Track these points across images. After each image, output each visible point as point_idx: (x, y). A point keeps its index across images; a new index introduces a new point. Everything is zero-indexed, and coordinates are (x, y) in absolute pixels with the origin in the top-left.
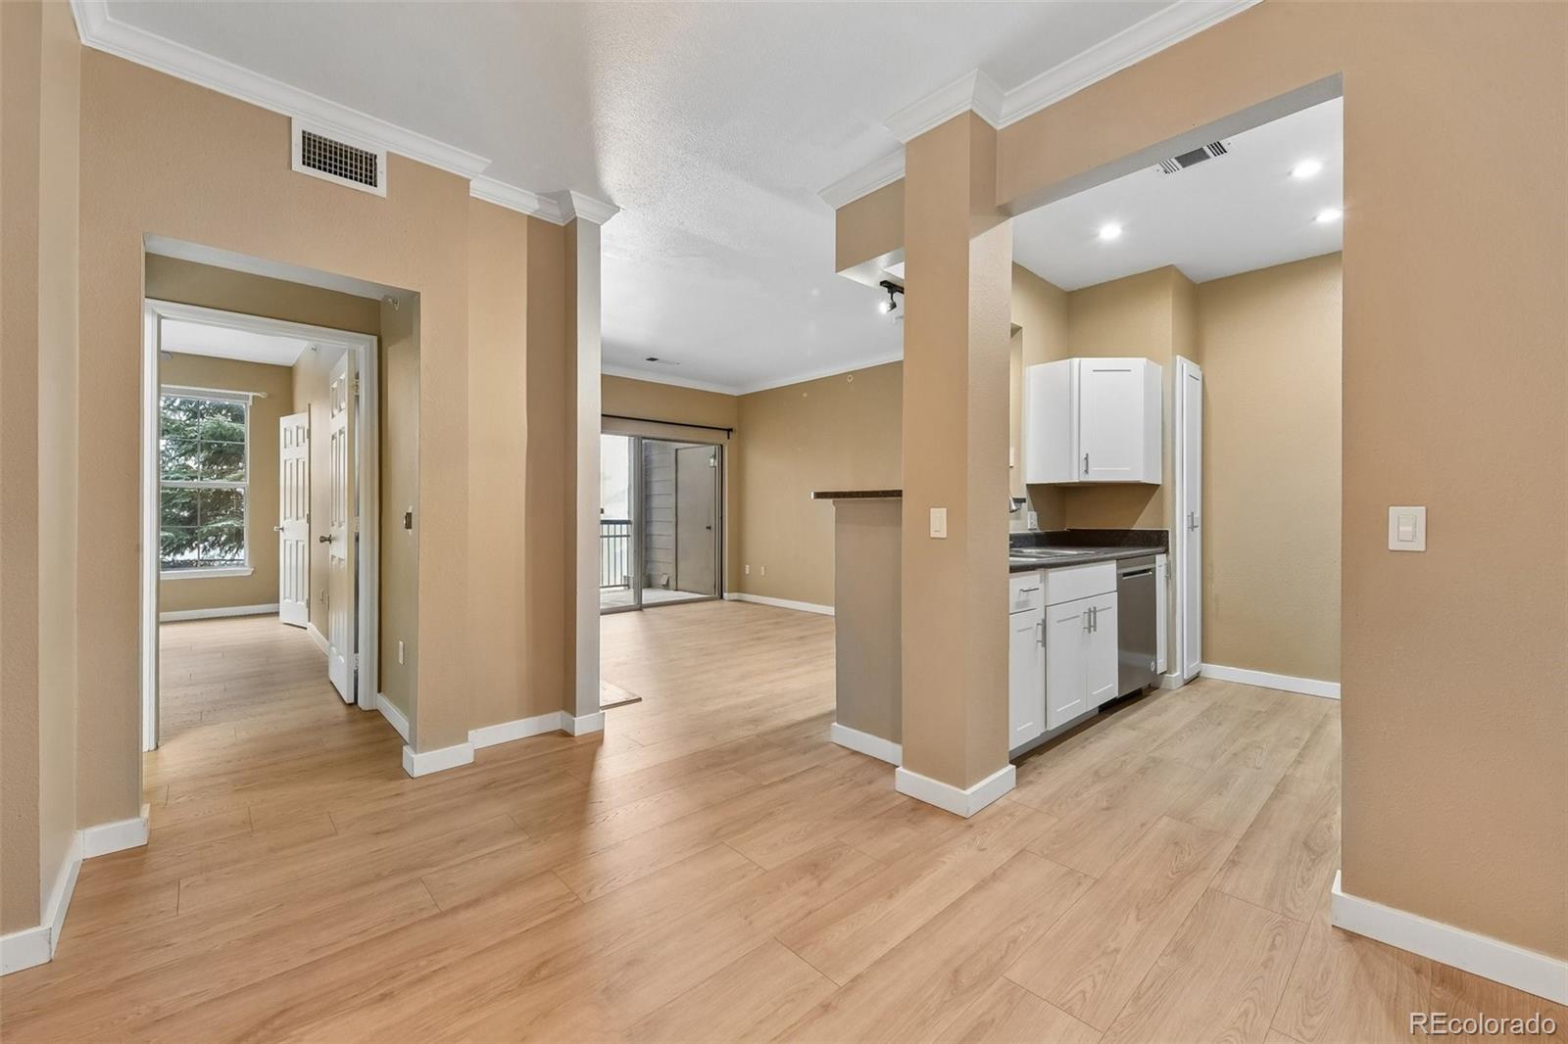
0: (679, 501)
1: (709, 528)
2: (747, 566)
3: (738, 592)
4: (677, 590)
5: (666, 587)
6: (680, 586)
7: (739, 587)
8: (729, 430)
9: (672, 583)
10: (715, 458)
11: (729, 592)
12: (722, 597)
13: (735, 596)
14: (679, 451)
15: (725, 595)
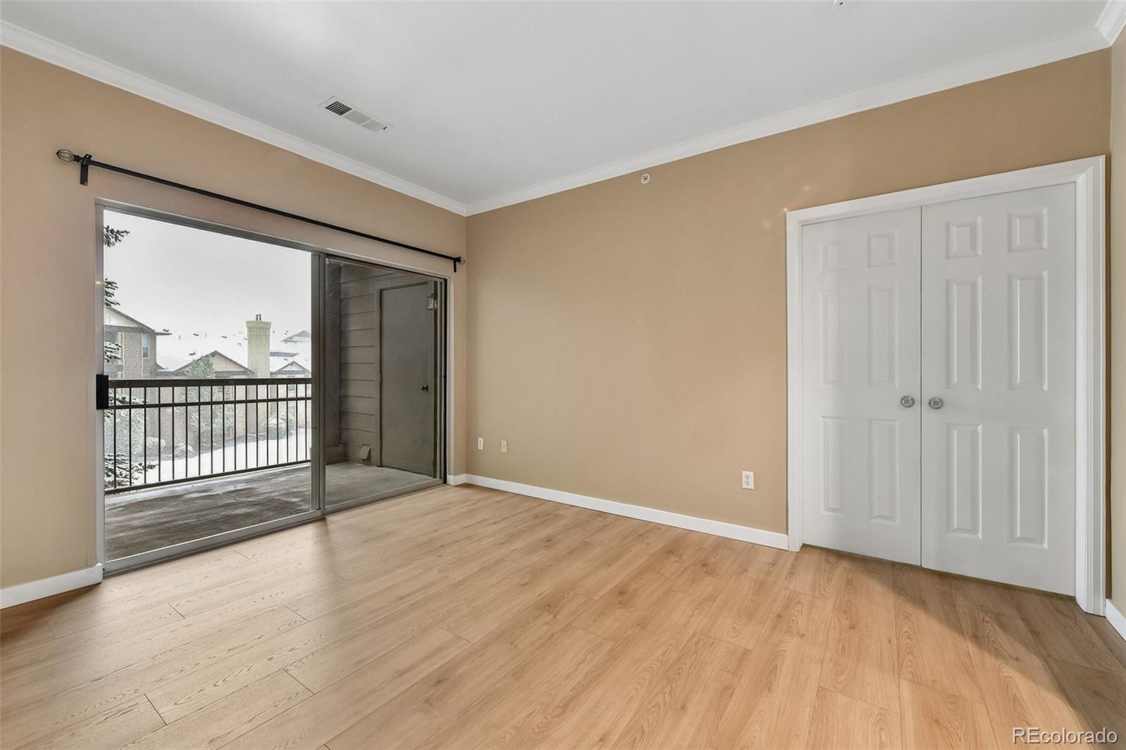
0: (384, 353)
1: (426, 389)
2: (481, 440)
3: (466, 473)
4: (381, 466)
5: (367, 461)
6: (385, 460)
7: (470, 467)
8: (457, 260)
9: (375, 456)
10: (436, 298)
11: (455, 475)
12: (445, 482)
13: (463, 478)
14: (385, 293)
15: (450, 478)
